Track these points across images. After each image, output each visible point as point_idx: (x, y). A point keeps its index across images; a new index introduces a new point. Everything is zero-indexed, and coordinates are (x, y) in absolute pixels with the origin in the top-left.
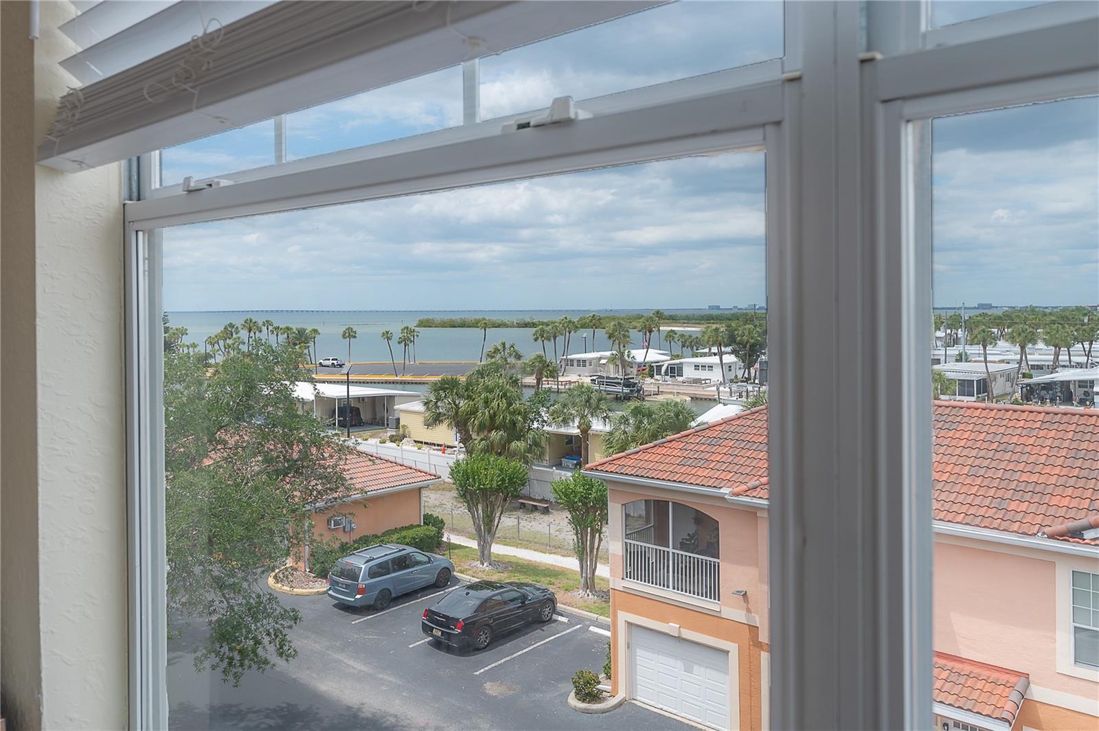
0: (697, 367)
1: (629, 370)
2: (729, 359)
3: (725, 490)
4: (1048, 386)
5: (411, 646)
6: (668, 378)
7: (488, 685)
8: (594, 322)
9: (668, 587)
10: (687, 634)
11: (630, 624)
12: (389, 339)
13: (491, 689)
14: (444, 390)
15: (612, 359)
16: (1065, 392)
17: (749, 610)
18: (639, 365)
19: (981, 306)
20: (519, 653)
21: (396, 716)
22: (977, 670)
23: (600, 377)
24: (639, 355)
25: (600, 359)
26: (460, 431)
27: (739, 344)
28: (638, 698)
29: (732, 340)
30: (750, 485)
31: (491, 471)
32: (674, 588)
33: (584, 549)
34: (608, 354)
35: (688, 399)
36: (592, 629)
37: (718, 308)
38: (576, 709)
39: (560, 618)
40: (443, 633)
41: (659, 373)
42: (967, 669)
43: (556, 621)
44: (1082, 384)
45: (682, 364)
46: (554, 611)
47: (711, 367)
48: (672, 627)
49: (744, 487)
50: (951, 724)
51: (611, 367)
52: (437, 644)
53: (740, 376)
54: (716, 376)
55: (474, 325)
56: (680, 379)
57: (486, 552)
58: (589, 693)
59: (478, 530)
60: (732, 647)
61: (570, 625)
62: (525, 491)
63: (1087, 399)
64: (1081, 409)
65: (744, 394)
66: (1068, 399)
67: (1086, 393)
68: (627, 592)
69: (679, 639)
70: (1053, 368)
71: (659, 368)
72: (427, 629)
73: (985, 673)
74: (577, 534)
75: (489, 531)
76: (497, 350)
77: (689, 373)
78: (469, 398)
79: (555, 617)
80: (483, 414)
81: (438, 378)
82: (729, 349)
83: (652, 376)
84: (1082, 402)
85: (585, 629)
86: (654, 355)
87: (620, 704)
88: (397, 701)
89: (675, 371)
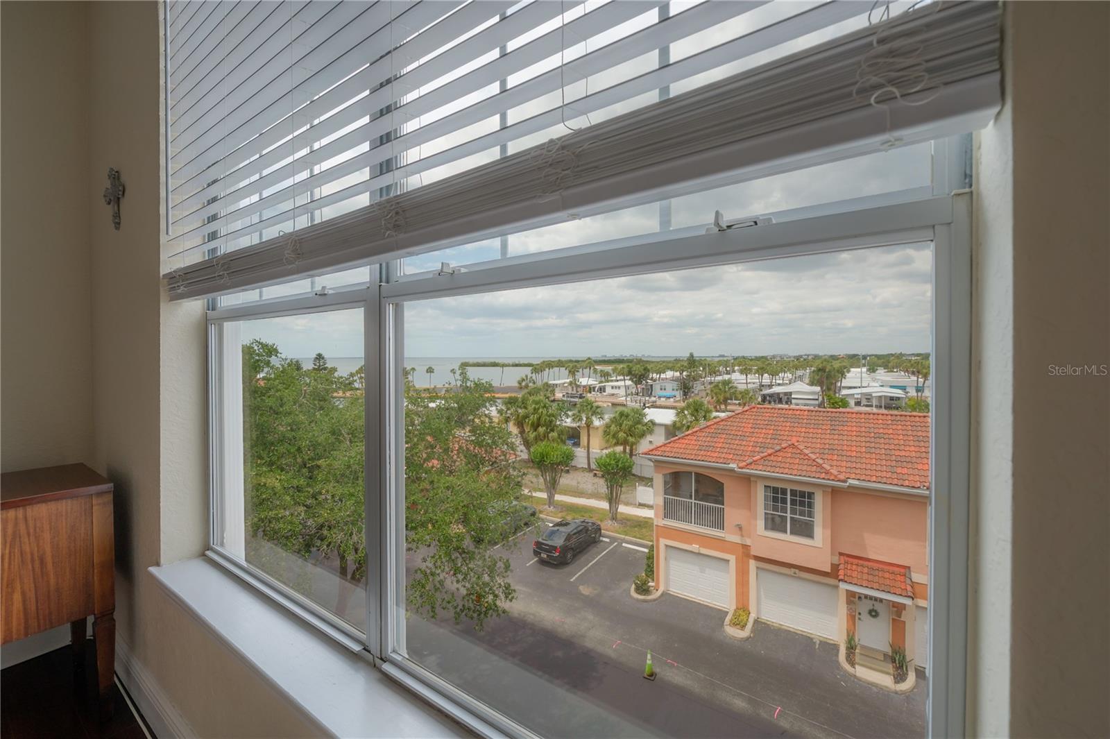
0: (612, 387)
1: (579, 389)
2: (629, 383)
3: (733, 466)
4: (771, 395)
5: (528, 565)
6: (598, 393)
7: (581, 588)
8: (560, 364)
9: (691, 523)
10: (703, 551)
11: (667, 546)
12: (454, 373)
13: (585, 590)
14: (510, 403)
15: (571, 383)
16: (777, 398)
17: (742, 536)
18: (584, 387)
19: (721, 356)
20: (591, 564)
21: (533, 615)
22: (881, 566)
23: (567, 393)
24: (584, 381)
25: (564, 383)
26: (518, 427)
27: (633, 375)
28: (671, 589)
29: (630, 373)
30: (748, 461)
31: (556, 453)
32: (695, 523)
33: (612, 497)
34: (568, 381)
35: (610, 404)
36: (624, 545)
37: (606, 356)
38: (638, 600)
39: (604, 539)
40: (548, 556)
41: (594, 391)
42: (876, 566)
43: (602, 541)
44: (786, 394)
45: (605, 386)
46: (600, 535)
47: (619, 387)
48: (695, 547)
49: (745, 463)
50: (863, 597)
51: (570, 387)
52: (543, 562)
53: (634, 392)
54: (622, 392)
55: (495, 365)
56: (605, 394)
57: (552, 501)
58: (643, 589)
59: (547, 487)
60: (732, 558)
61: (611, 543)
62: (573, 463)
63: (789, 402)
64: (787, 406)
65: (638, 401)
66: (780, 401)
67: (788, 398)
68: (665, 527)
69: (699, 554)
70: (770, 386)
71: (594, 388)
72: (536, 553)
73: (886, 568)
74: (608, 488)
75: (554, 488)
76: (523, 380)
77: (609, 390)
78: (526, 408)
79: (601, 538)
80: (534, 418)
81: (507, 396)
82: (628, 378)
83: (590, 392)
84: (787, 403)
85: (620, 545)
86: (591, 382)
87: (662, 595)
88: (533, 605)
89: (602, 390)
